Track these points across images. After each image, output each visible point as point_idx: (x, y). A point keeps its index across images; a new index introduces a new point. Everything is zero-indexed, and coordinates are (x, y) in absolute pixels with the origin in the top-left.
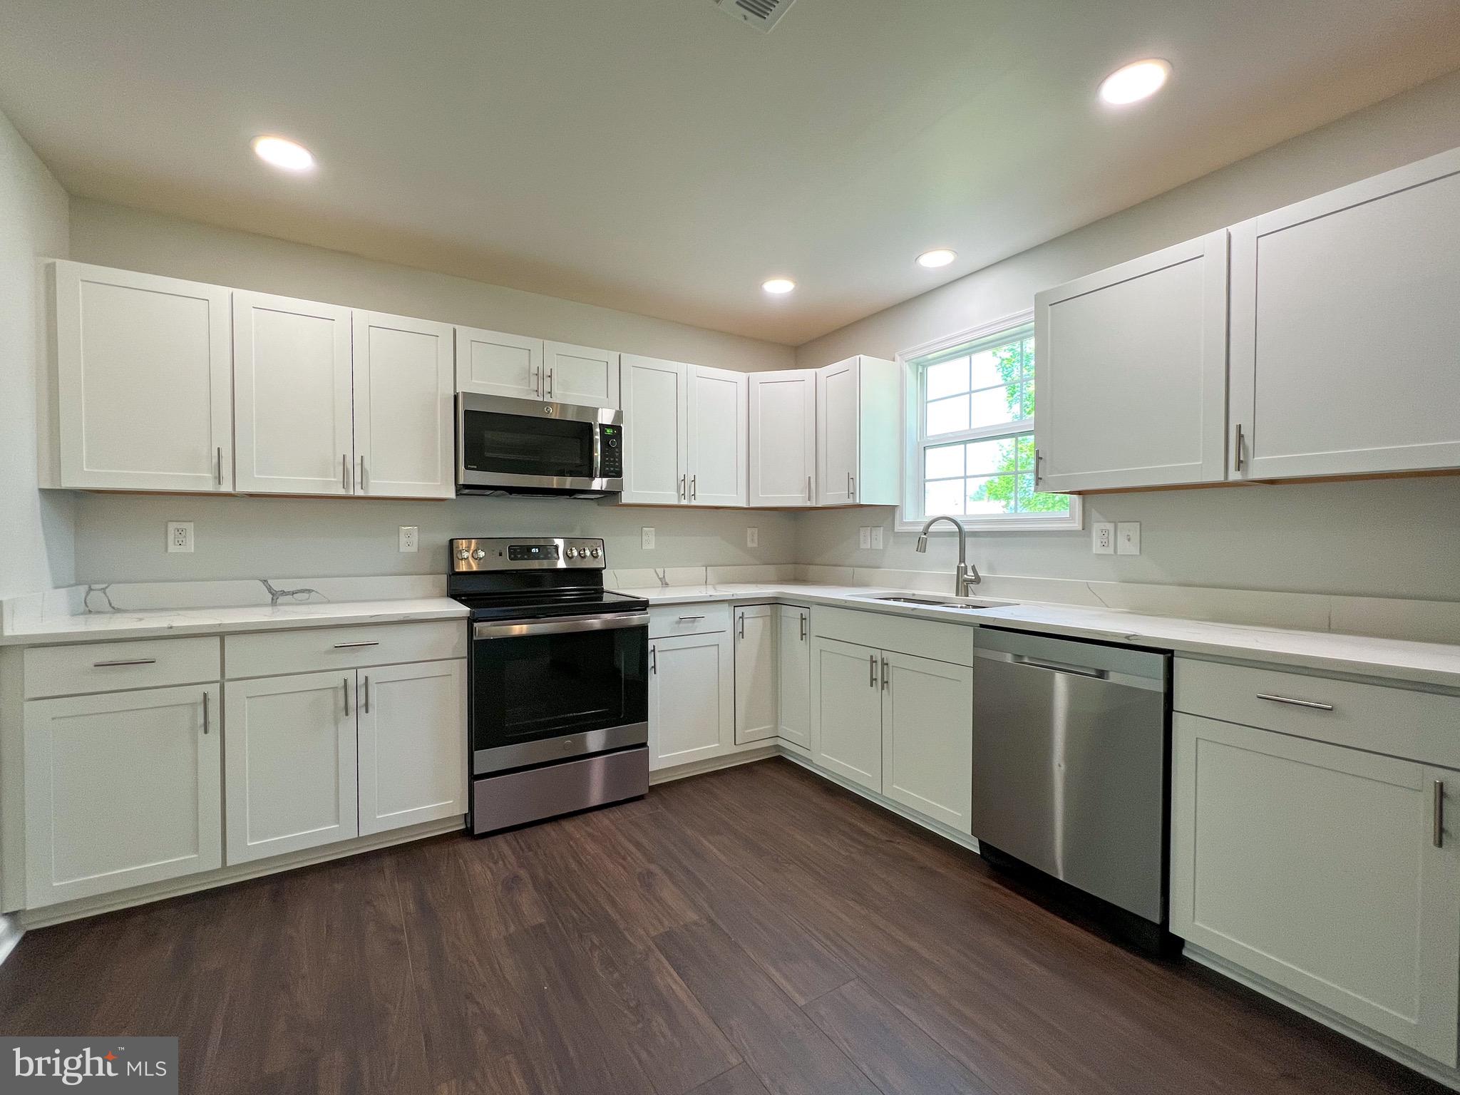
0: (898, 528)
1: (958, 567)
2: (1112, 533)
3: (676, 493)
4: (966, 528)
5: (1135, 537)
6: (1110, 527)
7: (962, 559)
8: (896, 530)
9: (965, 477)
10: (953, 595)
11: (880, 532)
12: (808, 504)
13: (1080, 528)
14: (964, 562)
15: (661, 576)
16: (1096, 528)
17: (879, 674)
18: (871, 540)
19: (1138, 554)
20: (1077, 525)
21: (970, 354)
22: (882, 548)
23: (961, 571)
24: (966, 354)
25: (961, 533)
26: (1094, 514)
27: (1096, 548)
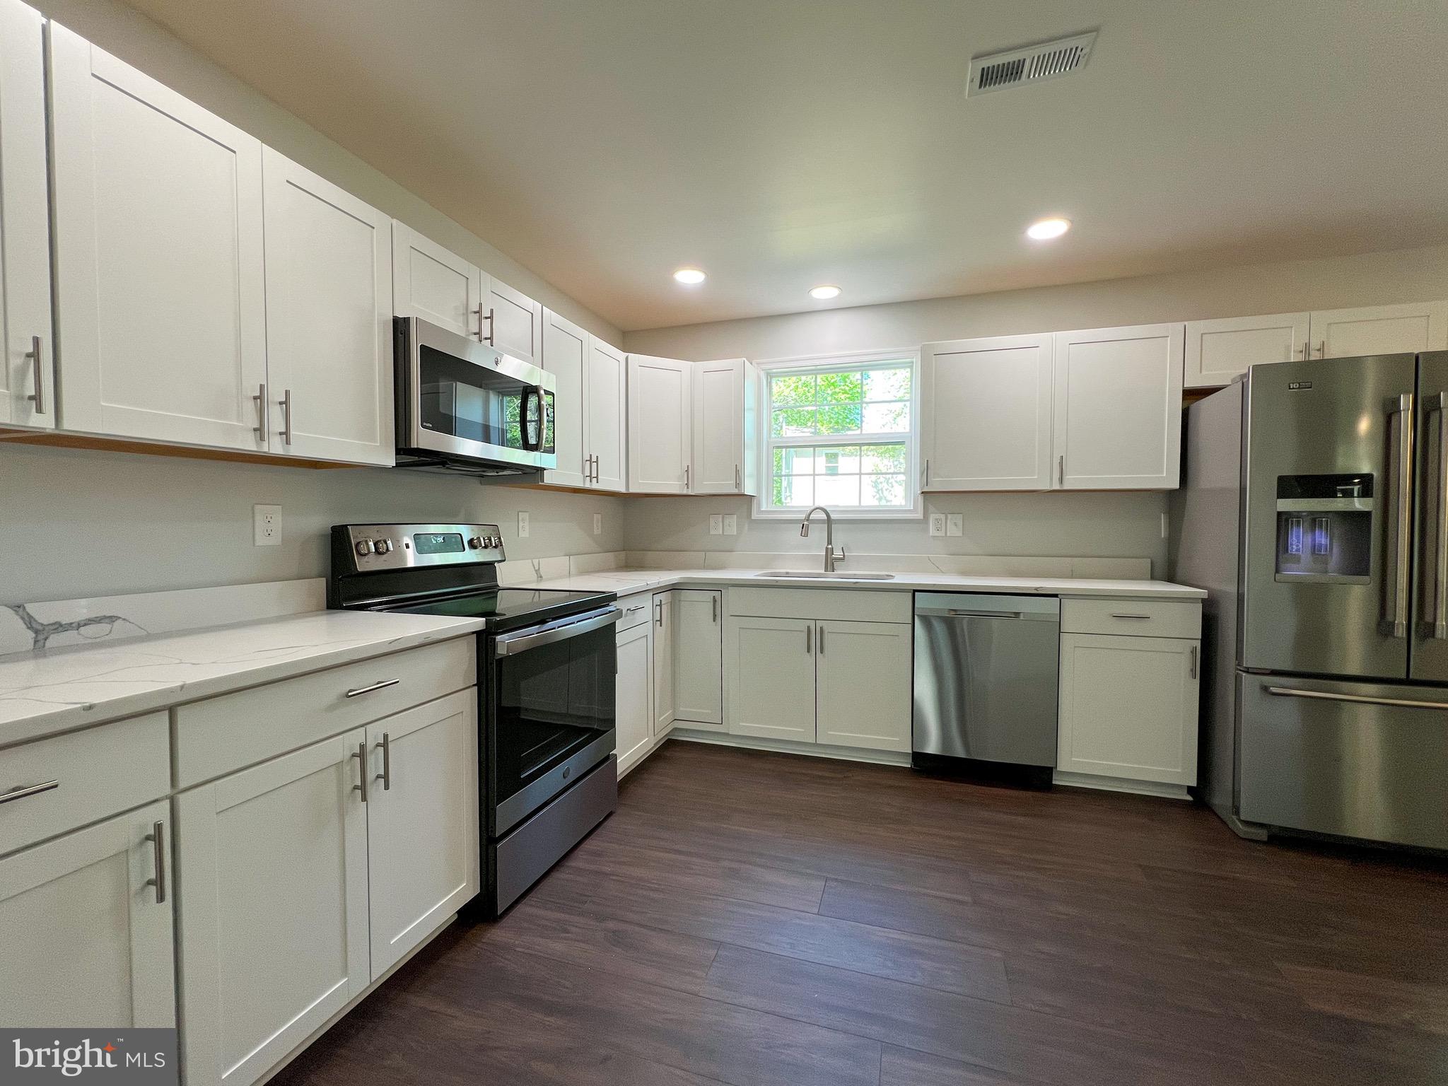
0: (755, 516)
1: (827, 549)
2: (944, 521)
3: (580, 474)
4: (833, 516)
5: (960, 523)
6: (943, 517)
7: (830, 542)
8: (753, 518)
9: (814, 475)
10: (823, 571)
11: (732, 521)
12: (685, 492)
13: (922, 518)
14: (831, 544)
15: (537, 568)
16: (932, 517)
17: (815, 641)
18: (726, 526)
19: (961, 535)
20: (919, 515)
21: (816, 375)
22: (735, 533)
23: (829, 552)
24: (812, 374)
25: (829, 521)
26: (931, 508)
27: (932, 531)
